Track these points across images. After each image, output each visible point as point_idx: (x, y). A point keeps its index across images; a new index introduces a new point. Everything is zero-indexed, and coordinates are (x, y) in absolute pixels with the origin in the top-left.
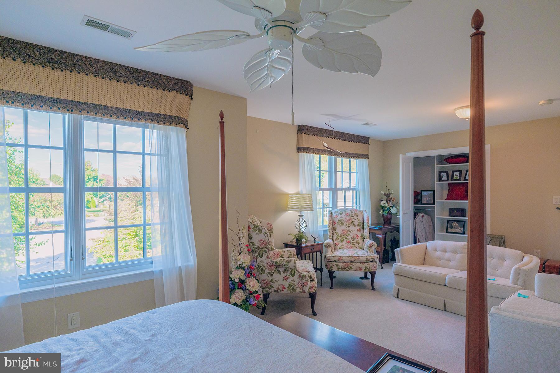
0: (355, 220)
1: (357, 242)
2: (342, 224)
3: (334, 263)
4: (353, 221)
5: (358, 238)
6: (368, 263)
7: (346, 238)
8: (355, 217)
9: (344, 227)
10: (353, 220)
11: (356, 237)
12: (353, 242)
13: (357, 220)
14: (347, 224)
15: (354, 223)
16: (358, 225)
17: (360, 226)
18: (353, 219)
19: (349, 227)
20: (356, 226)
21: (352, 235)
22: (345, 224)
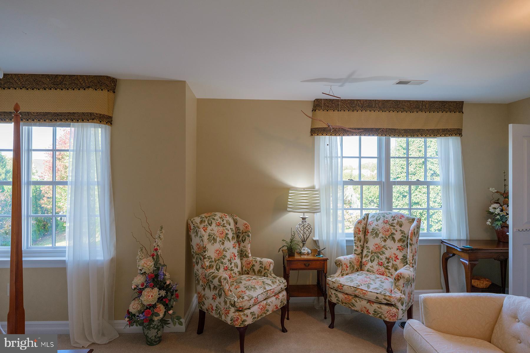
0: (397, 231)
1: (393, 265)
2: (377, 235)
3: (333, 292)
4: (393, 234)
5: (397, 260)
6: (379, 306)
7: (378, 257)
8: (397, 227)
9: (378, 240)
10: (394, 231)
11: (394, 259)
12: (387, 264)
13: (399, 232)
14: (384, 236)
15: (394, 236)
16: (400, 240)
17: (404, 241)
18: (392, 230)
19: (385, 241)
20: (397, 241)
21: (388, 253)
22: (381, 235)
